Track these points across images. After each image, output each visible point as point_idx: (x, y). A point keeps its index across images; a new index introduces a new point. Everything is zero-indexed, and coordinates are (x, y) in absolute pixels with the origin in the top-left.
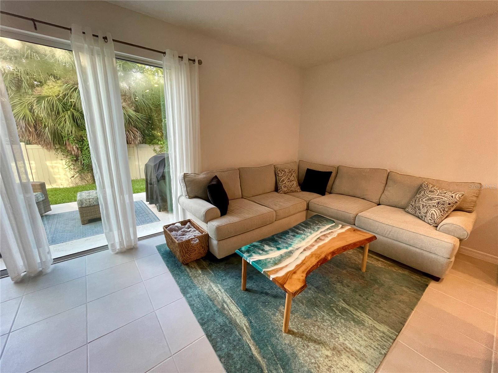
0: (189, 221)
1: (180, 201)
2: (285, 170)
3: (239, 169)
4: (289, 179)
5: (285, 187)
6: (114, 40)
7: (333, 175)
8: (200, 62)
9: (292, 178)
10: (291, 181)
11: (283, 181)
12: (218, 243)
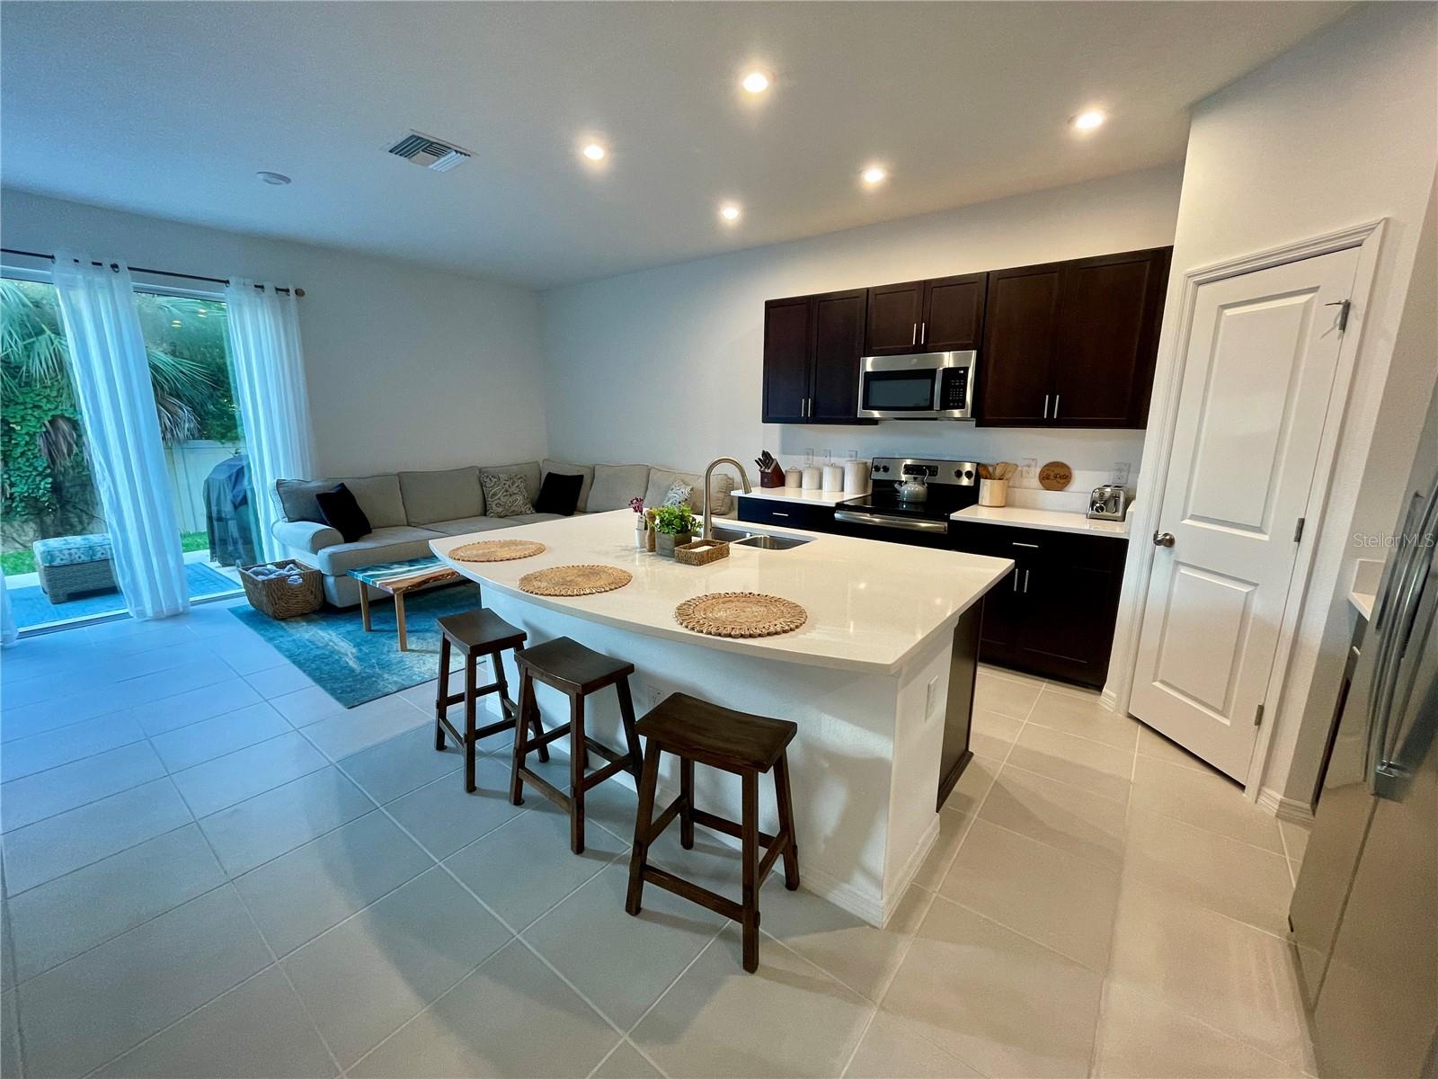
0: (293, 562)
1: (274, 529)
2: (501, 476)
3: (399, 475)
4: (507, 491)
5: (498, 505)
6: (130, 268)
7: (587, 480)
8: (299, 293)
9: (513, 489)
10: (511, 495)
11: (494, 495)
12: (335, 580)
